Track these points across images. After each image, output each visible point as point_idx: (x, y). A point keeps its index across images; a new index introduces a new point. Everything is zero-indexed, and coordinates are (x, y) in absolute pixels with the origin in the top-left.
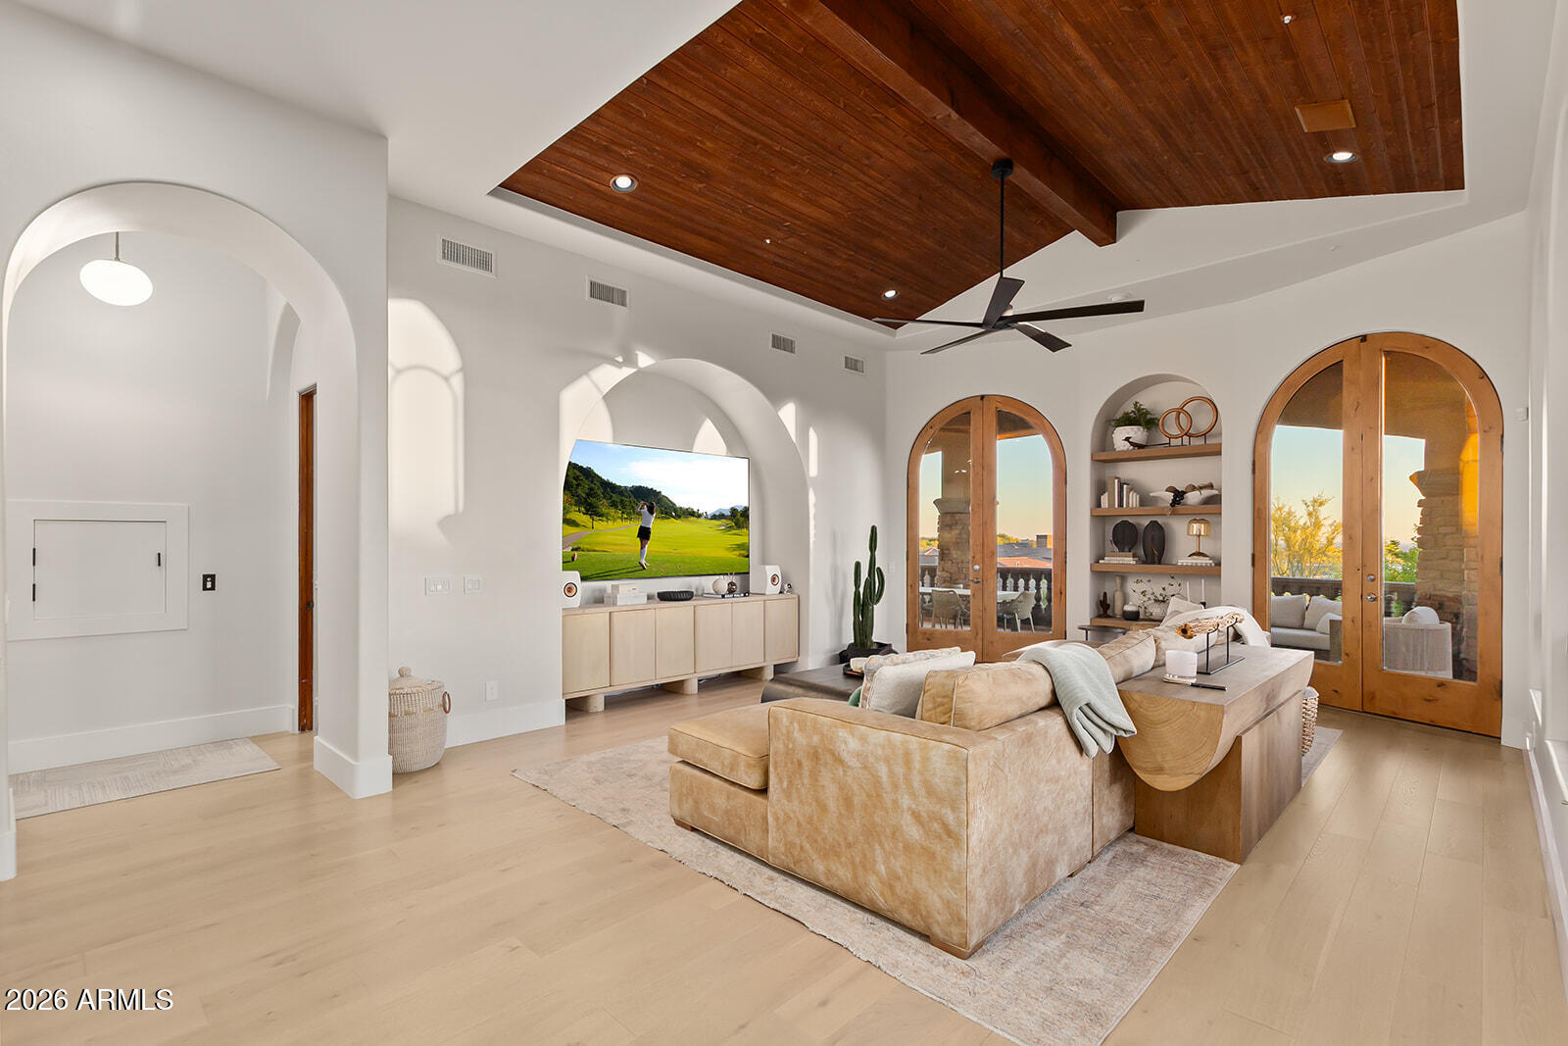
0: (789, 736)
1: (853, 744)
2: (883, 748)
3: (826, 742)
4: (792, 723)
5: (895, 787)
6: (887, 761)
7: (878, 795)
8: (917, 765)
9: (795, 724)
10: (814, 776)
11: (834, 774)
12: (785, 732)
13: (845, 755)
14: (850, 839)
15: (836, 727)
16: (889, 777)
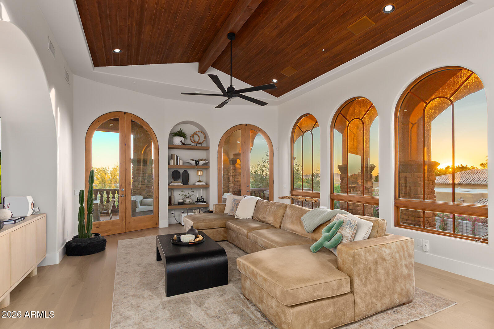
0: (366, 260)
1: (388, 251)
2: (396, 248)
3: (379, 255)
4: (366, 253)
5: (401, 259)
6: (398, 252)
7: (396, 265)
8: (406, 249)
9: (367, 253)
10: (376, 270)
11: (383, 266)
12: (364, 258)
13: (386, 257)
14: (389, 286)
15: (381, 248)
16: (399, 257)
